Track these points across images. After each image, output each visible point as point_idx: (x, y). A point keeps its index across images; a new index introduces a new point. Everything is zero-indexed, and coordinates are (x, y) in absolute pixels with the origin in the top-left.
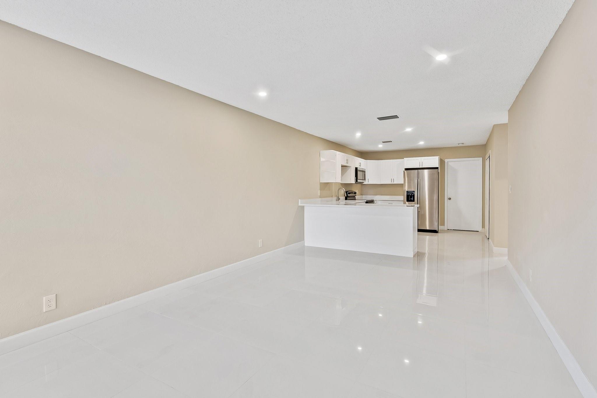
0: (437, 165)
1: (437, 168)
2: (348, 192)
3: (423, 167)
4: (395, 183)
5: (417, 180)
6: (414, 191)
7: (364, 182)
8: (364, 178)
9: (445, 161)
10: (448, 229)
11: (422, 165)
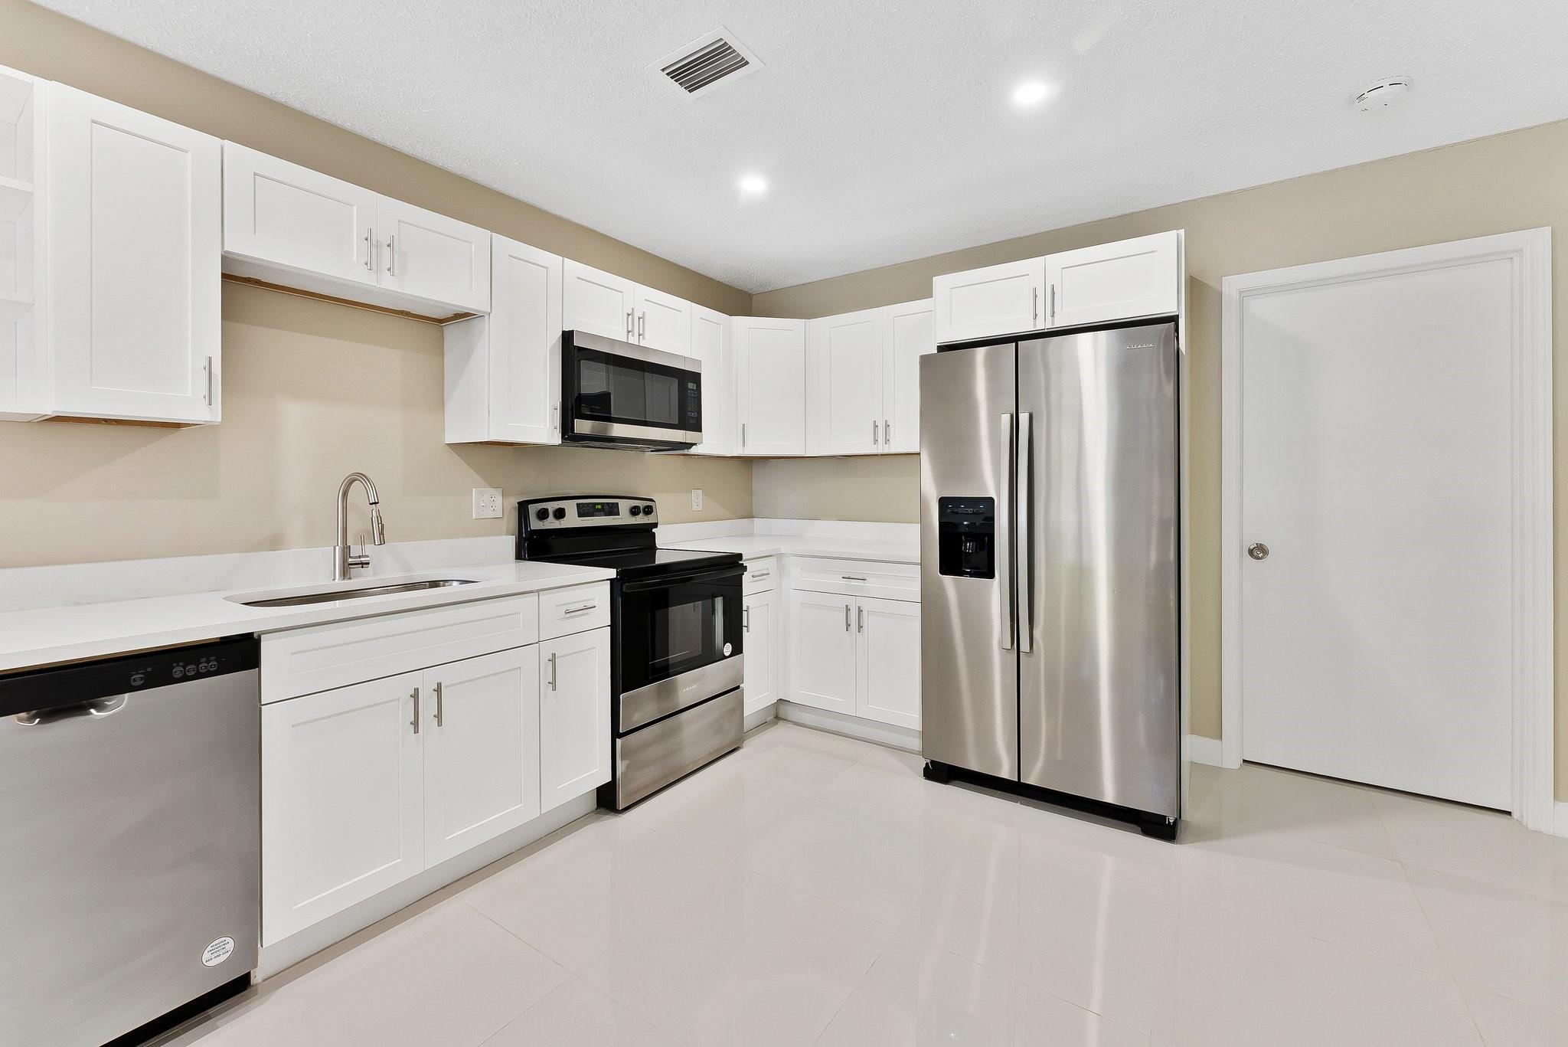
0: (1168, 302)
1: (1174, 319)
2: (537, 508)
3: (1060, 323)
4: (895, 447)
5: (1006, 419)
6: (991, 501)
7: (695, 444)
8: (689, 417)
9: (1225, 289)
10: (1244, 761)
11: (1054, 313)
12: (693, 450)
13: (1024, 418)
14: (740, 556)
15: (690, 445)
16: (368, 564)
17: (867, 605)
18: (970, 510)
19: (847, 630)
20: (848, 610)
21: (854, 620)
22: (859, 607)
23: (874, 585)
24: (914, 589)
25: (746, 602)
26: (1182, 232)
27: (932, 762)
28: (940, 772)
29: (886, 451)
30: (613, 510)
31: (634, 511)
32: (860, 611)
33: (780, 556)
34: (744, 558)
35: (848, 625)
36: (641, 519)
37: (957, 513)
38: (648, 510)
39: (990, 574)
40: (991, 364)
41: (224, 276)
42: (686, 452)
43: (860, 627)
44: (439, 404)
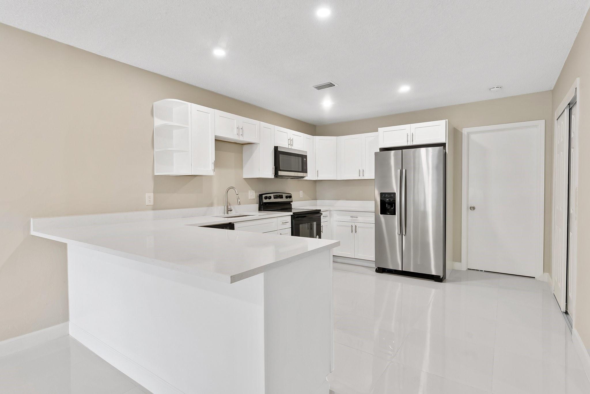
0: (442, 139)
1: (443, 145)
2: (264, 196)
3: (415, 143)
4: (366, 178)
5: (399, 171)
6: (395, 194)
7: (305, 177)
8: (304, 170)
9: (463, 132)
10: (468, 269)
11: (413, 141)
12: (305, 179)
13: (404, 171)
14: (320, 210)
15: (303, 177)
16: (232, 210)
17: (358, 225)
18: (389, 196)
19: (352, 232)
20: (352, 226)
21: (354, 230)
22: (356, 226)
23: (360, 219)
24: (373, 220)
25: (322, 224)
26: (447, 120)
27: (378, 268)
28: (381, 270)
29: (363, 179)
30: (281, 197)
31: (287, 197)
32: (356, 227)
33: (330, 211)
34: (321, 211)
35: (352, 231)
36: (288, 200)
37: (385, 197)
38: (290, 197)
39: (395, 214)
40: (395, 155)
41: (215, 140)
42: (302, 179)
43: (356, 231)
44: (242, 167)
